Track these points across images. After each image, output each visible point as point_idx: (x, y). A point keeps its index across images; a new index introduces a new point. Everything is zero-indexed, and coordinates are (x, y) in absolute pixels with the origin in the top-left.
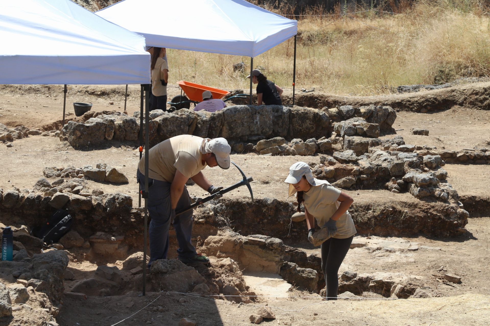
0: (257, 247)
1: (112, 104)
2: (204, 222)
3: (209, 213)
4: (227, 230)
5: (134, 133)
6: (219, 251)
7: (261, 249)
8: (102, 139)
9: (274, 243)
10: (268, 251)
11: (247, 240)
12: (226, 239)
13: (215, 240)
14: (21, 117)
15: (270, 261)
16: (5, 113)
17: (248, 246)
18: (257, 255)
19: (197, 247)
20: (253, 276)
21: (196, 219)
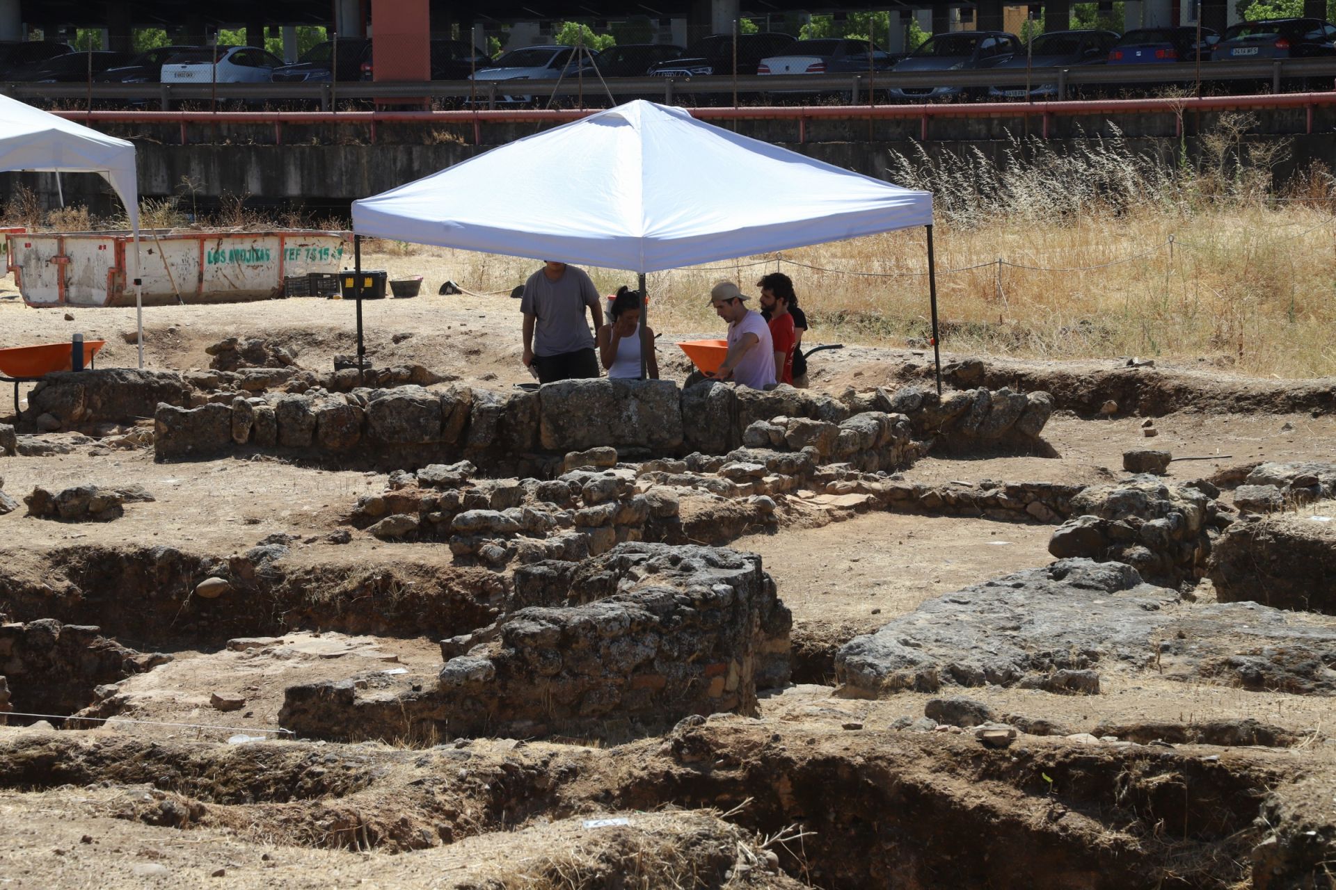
5: (302, 430)
8: (224, 440)
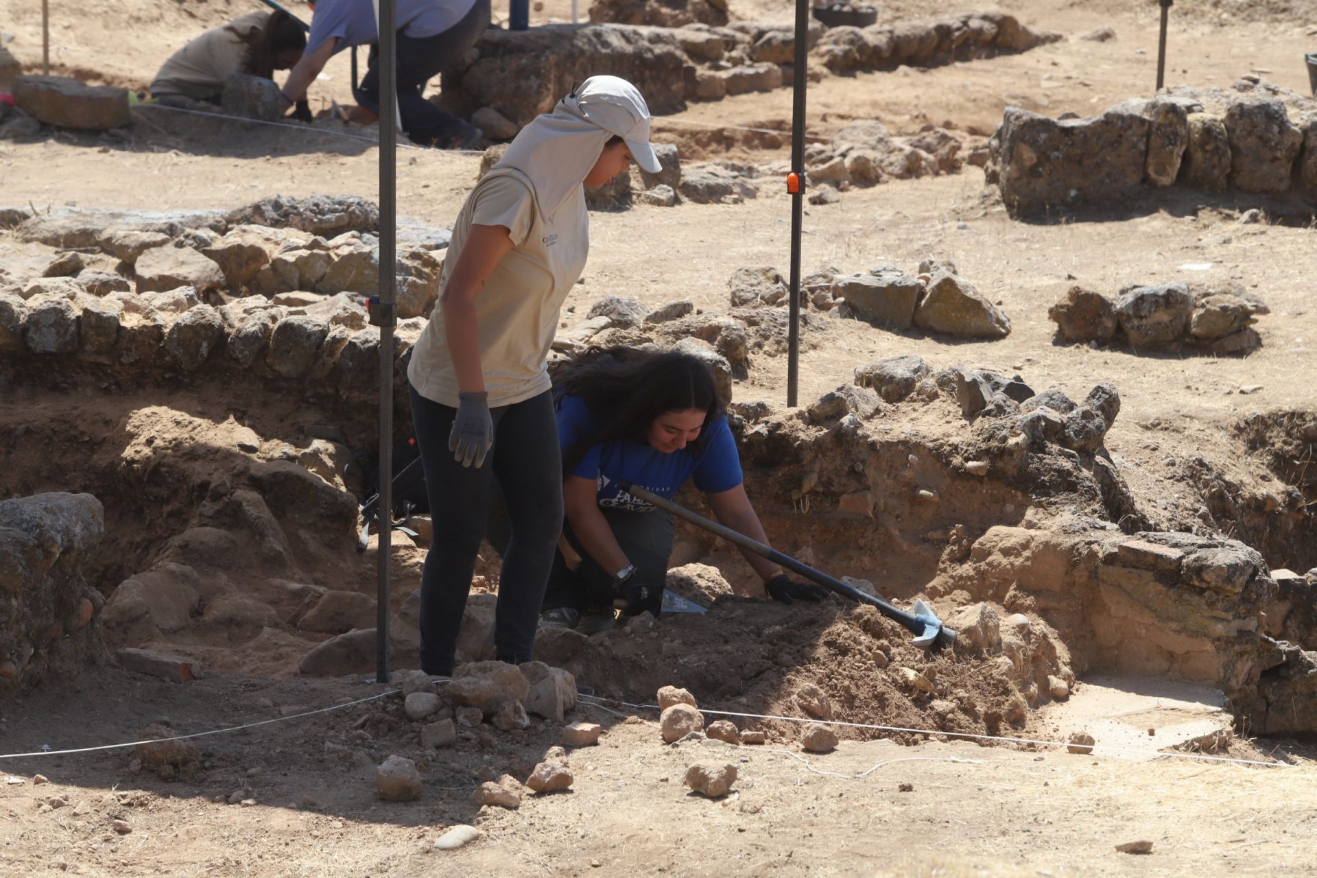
0: (1148, 576)
2: (982, 473)
3: (1005, 439)
4: (1066, 508)
5: (1275, 159)
6: (1014, 585)
7: (1160, 587)
8: (1132, 179)
9: (1209, 567)
10: (1186, 596)
11: (1116, 550)
12: (1043, 539)
13: (1008, 545)
15: (1195, 634)
17: (1115, 571)
18: (1147, 606)
19: (941, 566)
20: (1116, 687)
21: (957, 460)
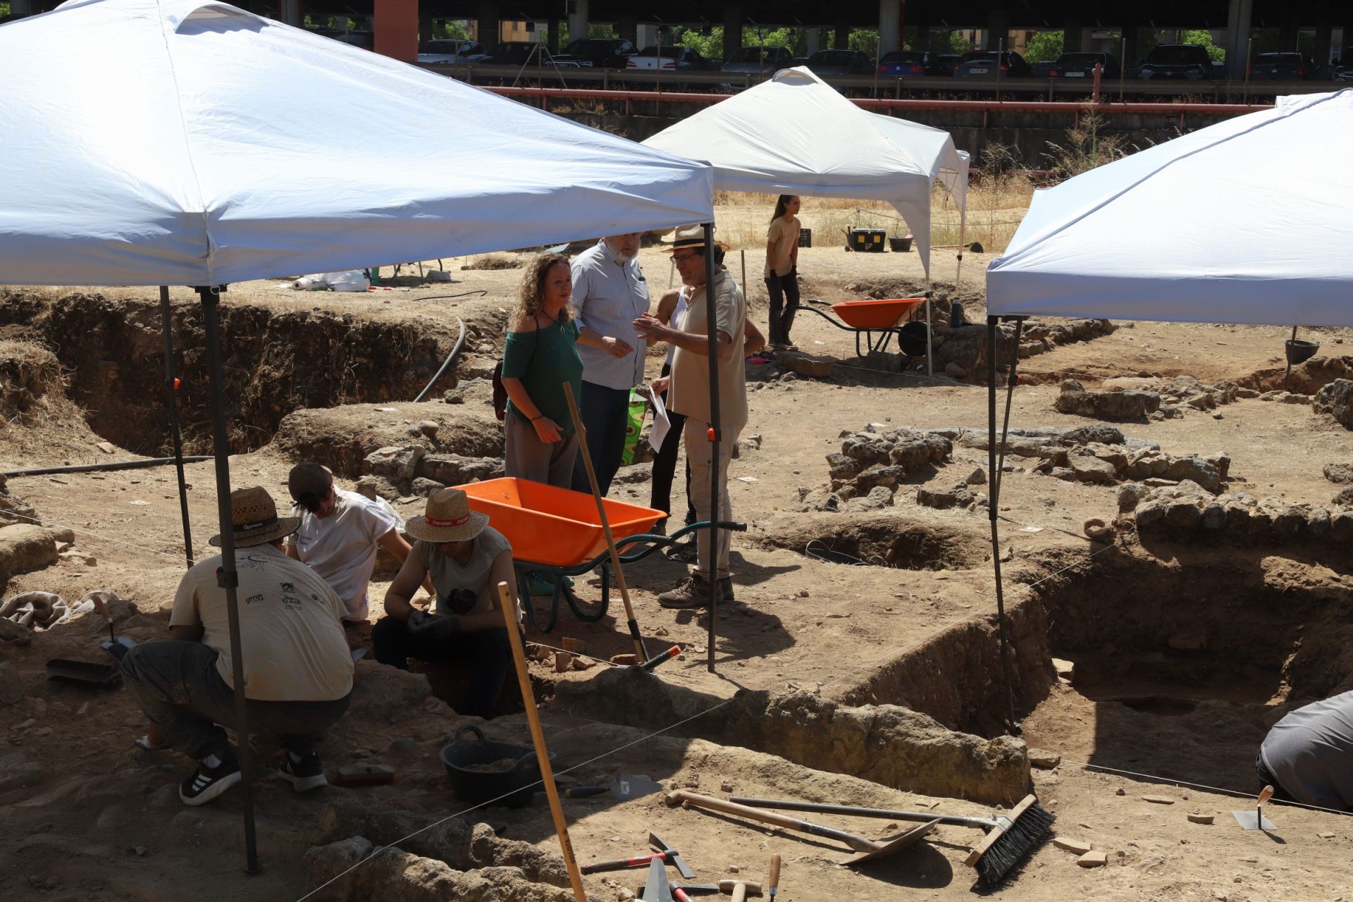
1: (1340, 342)
14: (1188, 362)
16: (1159, 354)
